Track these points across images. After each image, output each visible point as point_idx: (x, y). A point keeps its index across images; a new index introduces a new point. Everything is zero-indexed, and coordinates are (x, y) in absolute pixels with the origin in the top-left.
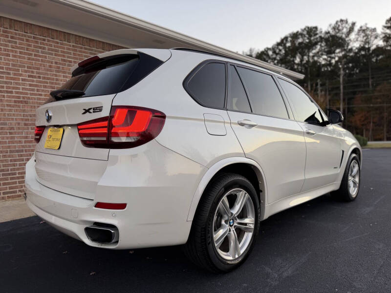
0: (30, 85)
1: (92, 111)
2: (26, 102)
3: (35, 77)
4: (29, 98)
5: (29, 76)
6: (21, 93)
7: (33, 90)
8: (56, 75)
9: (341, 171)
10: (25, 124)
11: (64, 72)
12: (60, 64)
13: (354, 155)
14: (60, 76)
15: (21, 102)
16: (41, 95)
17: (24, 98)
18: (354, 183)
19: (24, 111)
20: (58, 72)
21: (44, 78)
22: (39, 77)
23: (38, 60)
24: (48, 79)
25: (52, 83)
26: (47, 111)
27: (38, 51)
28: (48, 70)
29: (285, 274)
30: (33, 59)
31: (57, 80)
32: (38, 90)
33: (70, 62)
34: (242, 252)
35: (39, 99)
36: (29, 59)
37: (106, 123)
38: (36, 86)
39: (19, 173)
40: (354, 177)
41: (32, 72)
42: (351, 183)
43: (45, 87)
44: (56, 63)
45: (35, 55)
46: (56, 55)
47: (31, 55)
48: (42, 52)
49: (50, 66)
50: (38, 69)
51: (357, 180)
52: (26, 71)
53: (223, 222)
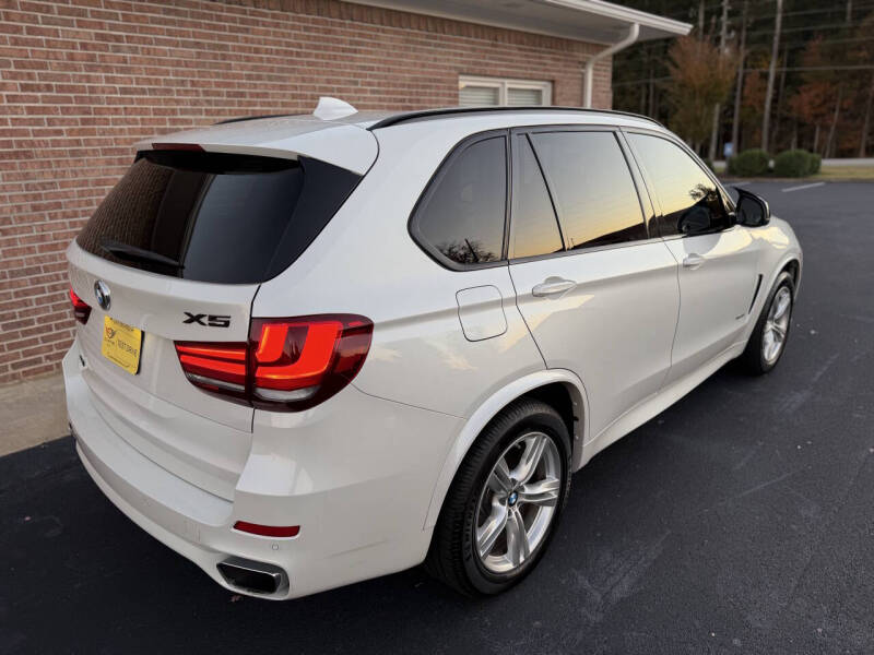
0: (31, 110)
1: (205, 320)
2: (27, 155)
3: (38, 88)
4: (32, 144)
5: (25, 88)
6: (12, 133)
7: (38, 122)
8: (88, 79)
9: (750, 321)
10: (35, 208)
11: (107, 69)
12: (94, 47)
13: (784, 276)
14: (98, 79)
15: (16, 155)
16: (59, 132)
17: (20, 144)
18: (777, 333)
19: (26, 176)
20: (91, 68)
21: (61, 89)
22: (49, 88)
23: (38, 43)
24: (72, 89)
25: (81, 100)
26: (97, 286)
27: (35, 19)
28: (66, 67)
29: (617, 594)
30: (26, 42)
31: (92, 90)
32: (50, 122)
33: (118, 39)
34: (532, 548)
35: (56, 143)
36: (16, 42)
37: (241, 354)
38: (44, 110)
39: (39, 320)
40: (778, 322)
41: (30, 76)
42: (769, 337)
43: (66, 111)
44: (84, 46)
45: (30, 31)
46: (81, 24)
47: (18, 30)
48: (47, 21)
49: (71, 57)
50: (42, 66)
51: (783, 326)
52: (14, 76)
53: (496, 504)
